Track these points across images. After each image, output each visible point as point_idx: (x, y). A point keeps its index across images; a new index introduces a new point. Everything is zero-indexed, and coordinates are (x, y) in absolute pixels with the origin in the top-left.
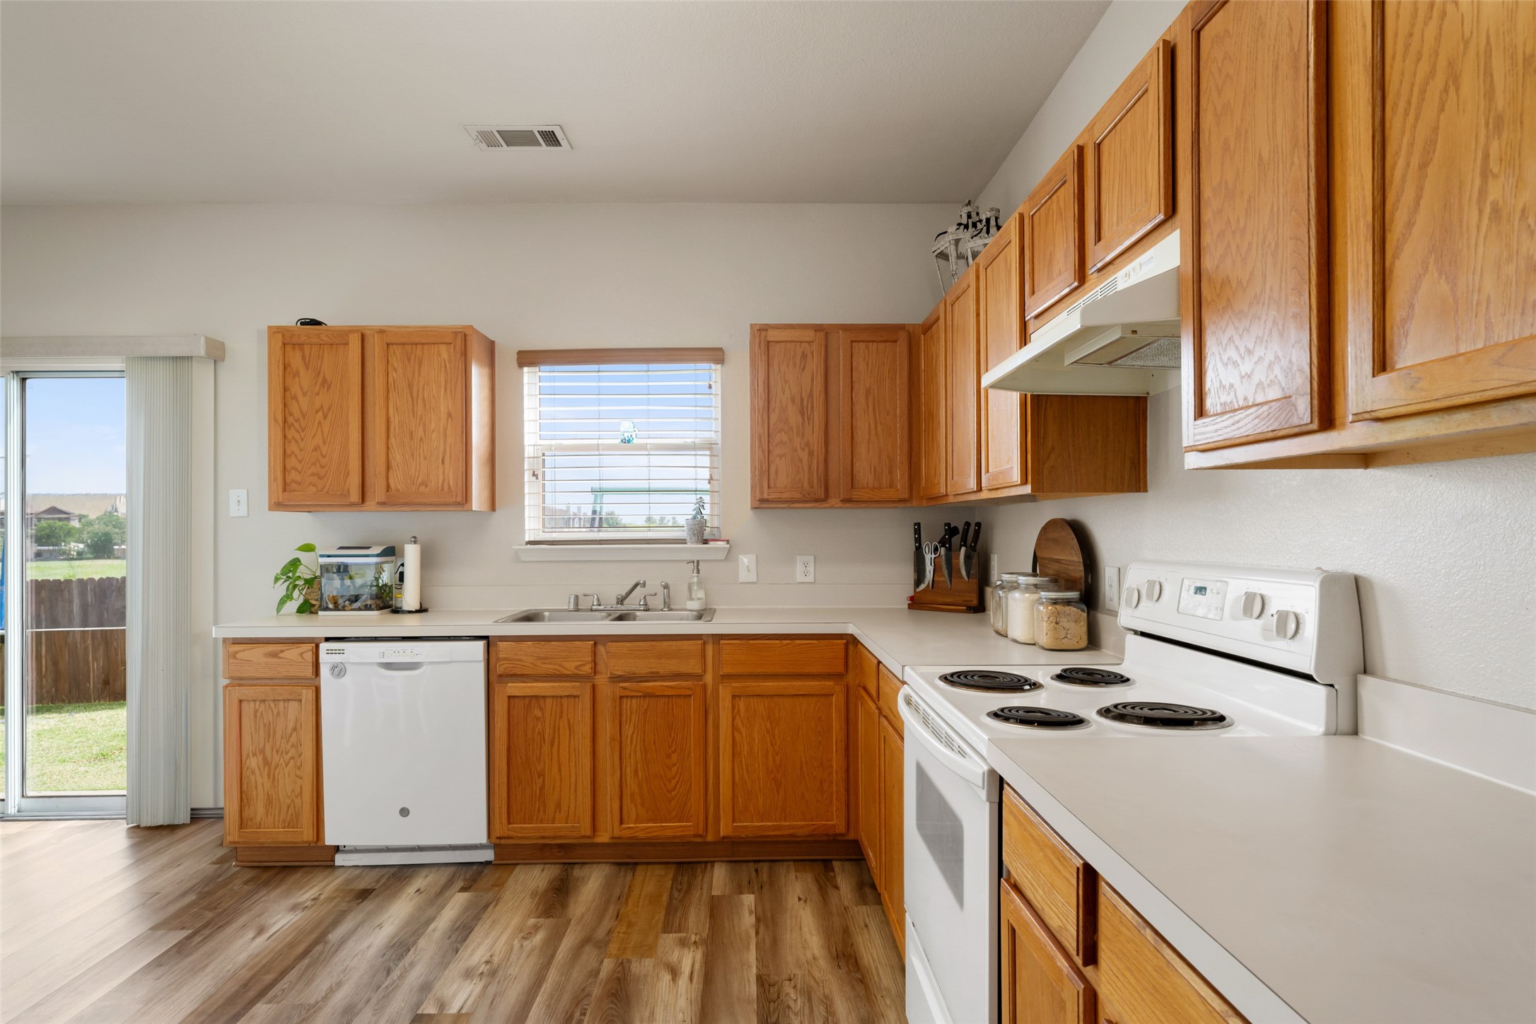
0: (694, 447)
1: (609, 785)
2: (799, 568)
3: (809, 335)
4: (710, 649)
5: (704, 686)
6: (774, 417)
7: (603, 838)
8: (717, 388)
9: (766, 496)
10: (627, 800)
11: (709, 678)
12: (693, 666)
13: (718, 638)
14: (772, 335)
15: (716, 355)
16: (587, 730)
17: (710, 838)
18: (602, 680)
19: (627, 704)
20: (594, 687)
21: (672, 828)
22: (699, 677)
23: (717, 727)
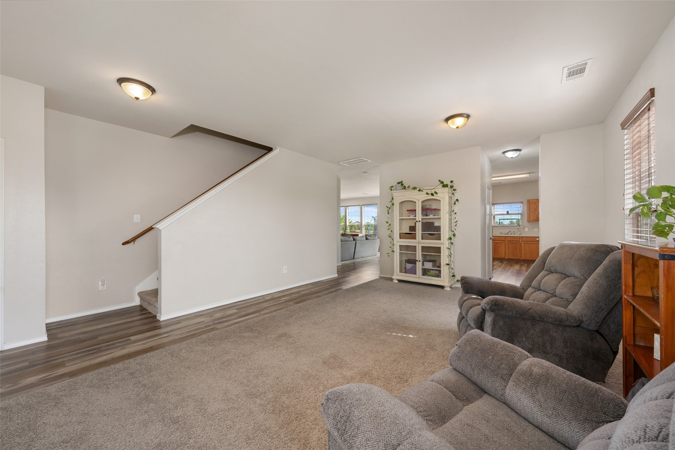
0: (518, 214)
1: (507, 252)
2: (535, 230)
3: (536, 201)
4: (521, 238)
5: (520, 242)
6: (530, 211)
7: (506, 258)
8: (522, 207)
9: (529, 220)
10: (509, 254)
11: (521, 241)
12: (519, 240)
13: (522, 237)
14: (530, 201)
15: (522, 203)
16: (504, 246)
17: (521, 259)
18: (506, 241)
19: (509, 244)
20: (505, 242)
21: (516, 258)
22: (519, 241)
23: (522, 247)
